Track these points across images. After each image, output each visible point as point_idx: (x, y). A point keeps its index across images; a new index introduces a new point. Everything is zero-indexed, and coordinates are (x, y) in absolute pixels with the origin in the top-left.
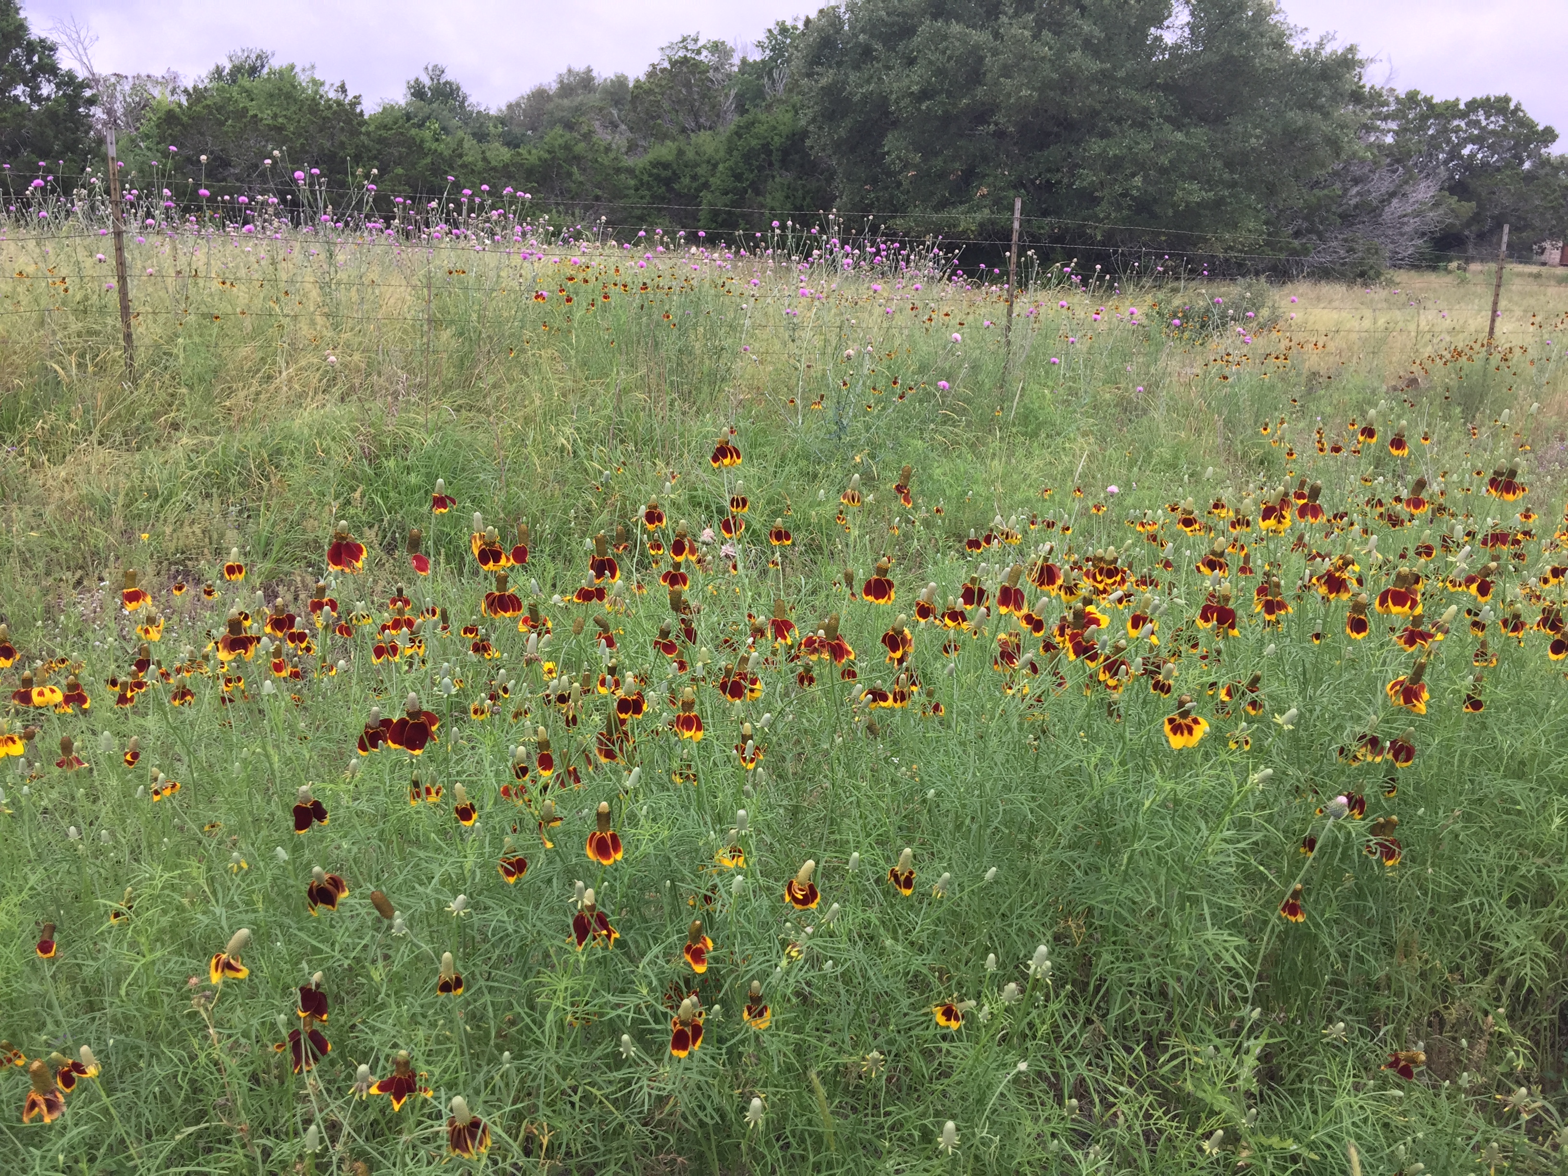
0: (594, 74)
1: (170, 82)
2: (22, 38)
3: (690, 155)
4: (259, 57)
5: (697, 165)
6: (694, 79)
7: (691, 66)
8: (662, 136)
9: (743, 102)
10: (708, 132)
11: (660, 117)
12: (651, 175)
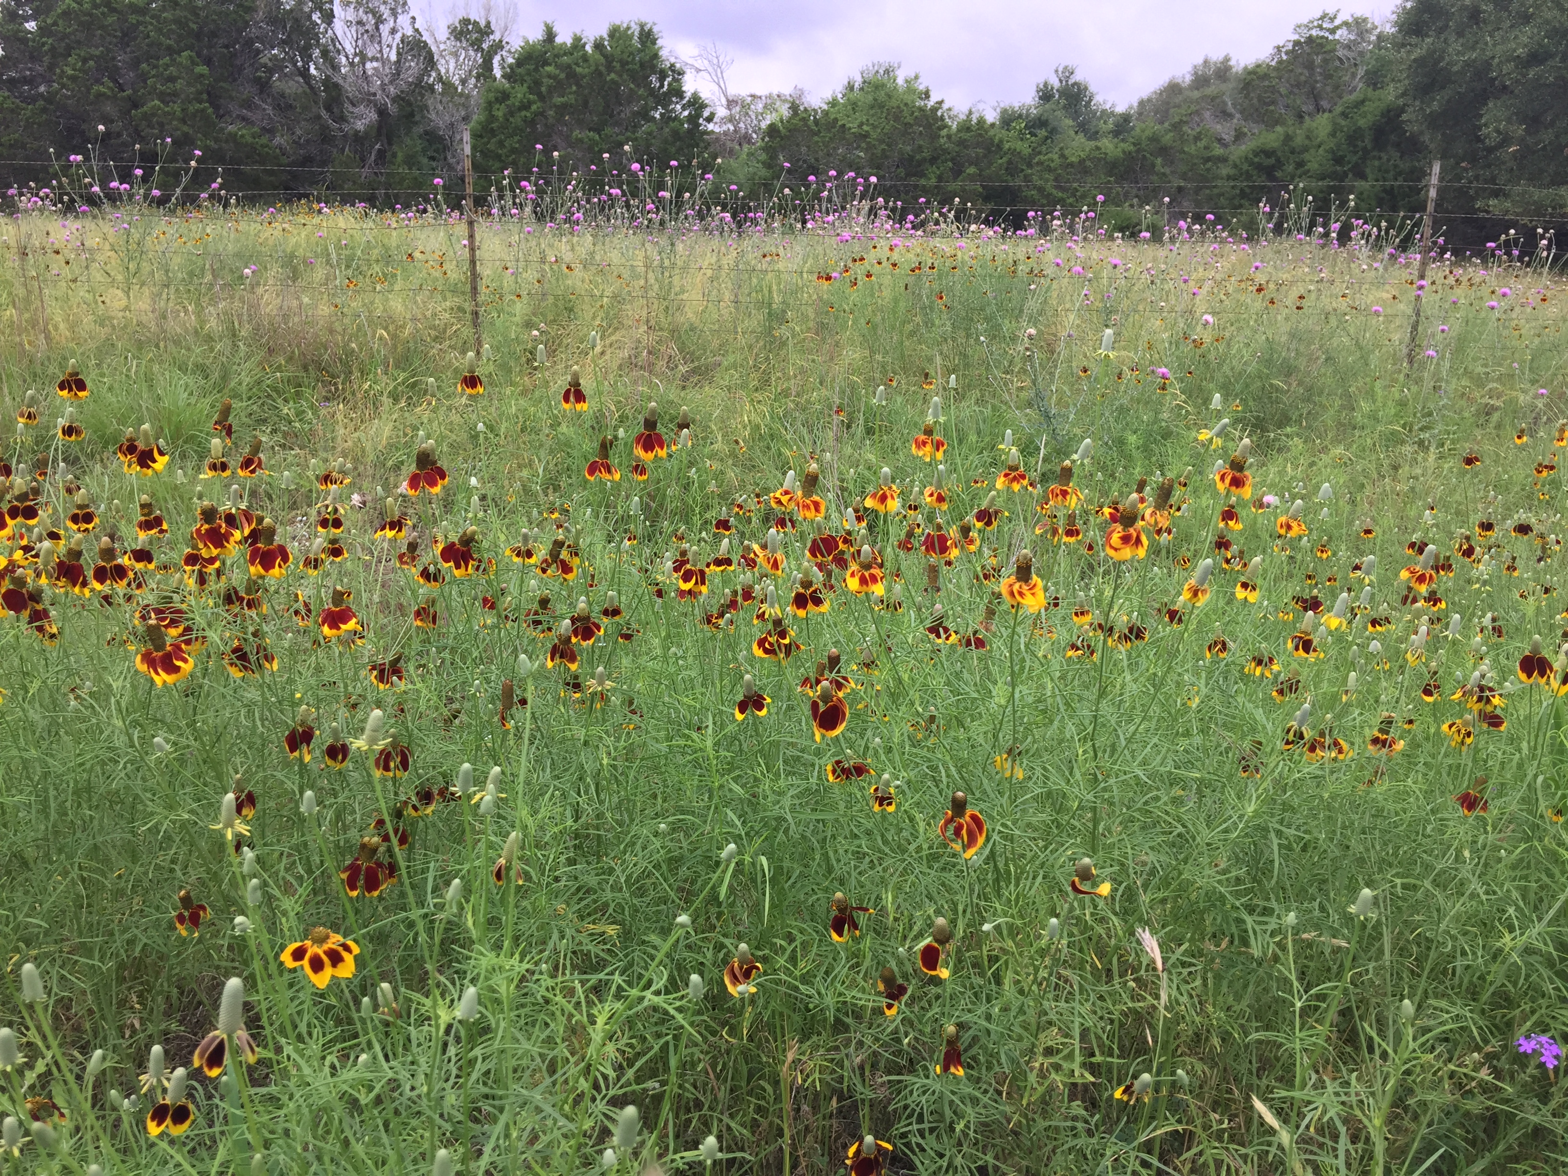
2: (657, 65)
3: (1299, 140)
4: (887, 72)
5: (1303, 150)
6: (1318, 60)
7: (1321, 45)
8: (1272, 122)
9: (1374, 80)
10: (1326, 115)
11: (1273, 103)
12: (1251, 164)
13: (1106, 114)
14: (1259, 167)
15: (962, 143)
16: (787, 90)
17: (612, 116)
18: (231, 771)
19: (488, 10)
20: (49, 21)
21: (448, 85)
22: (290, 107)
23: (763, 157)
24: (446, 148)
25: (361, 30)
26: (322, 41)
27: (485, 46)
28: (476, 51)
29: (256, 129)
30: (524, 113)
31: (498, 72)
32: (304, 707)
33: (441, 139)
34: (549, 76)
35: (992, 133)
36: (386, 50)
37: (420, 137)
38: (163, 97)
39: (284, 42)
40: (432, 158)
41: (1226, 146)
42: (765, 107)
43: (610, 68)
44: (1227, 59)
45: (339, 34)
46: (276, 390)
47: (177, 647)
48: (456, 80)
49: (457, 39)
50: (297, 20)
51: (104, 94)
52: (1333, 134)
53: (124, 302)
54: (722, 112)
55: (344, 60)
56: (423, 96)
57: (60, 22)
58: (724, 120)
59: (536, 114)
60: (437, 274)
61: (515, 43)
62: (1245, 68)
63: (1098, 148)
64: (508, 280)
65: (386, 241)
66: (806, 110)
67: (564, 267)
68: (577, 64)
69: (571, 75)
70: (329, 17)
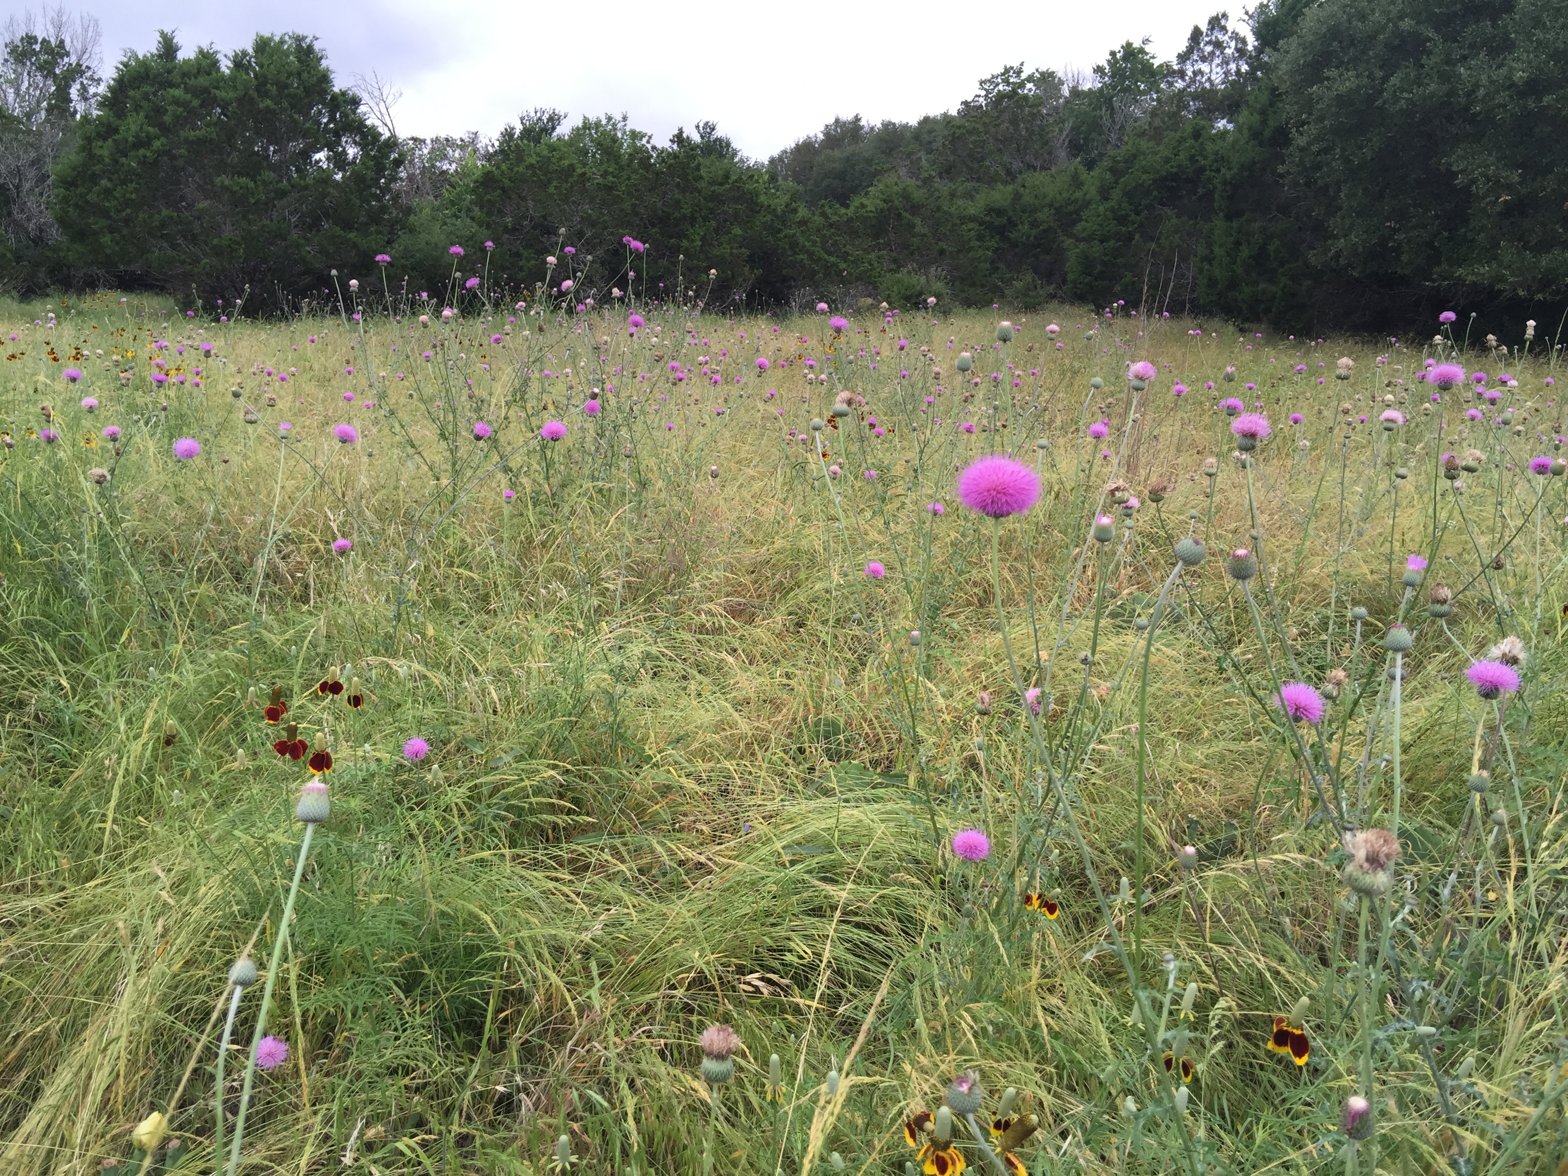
0: (863, 123)
1: (469, 144)
2: (325, 92)
3: (1028, 198)
4: (551, 119)
5: (1035, 210)
7: (1014, 101)
11: (984, 158)
27: (58, 71)
43: (261, 92)
48: (17, 114)
49: (19, 61)
68: (213, 87)
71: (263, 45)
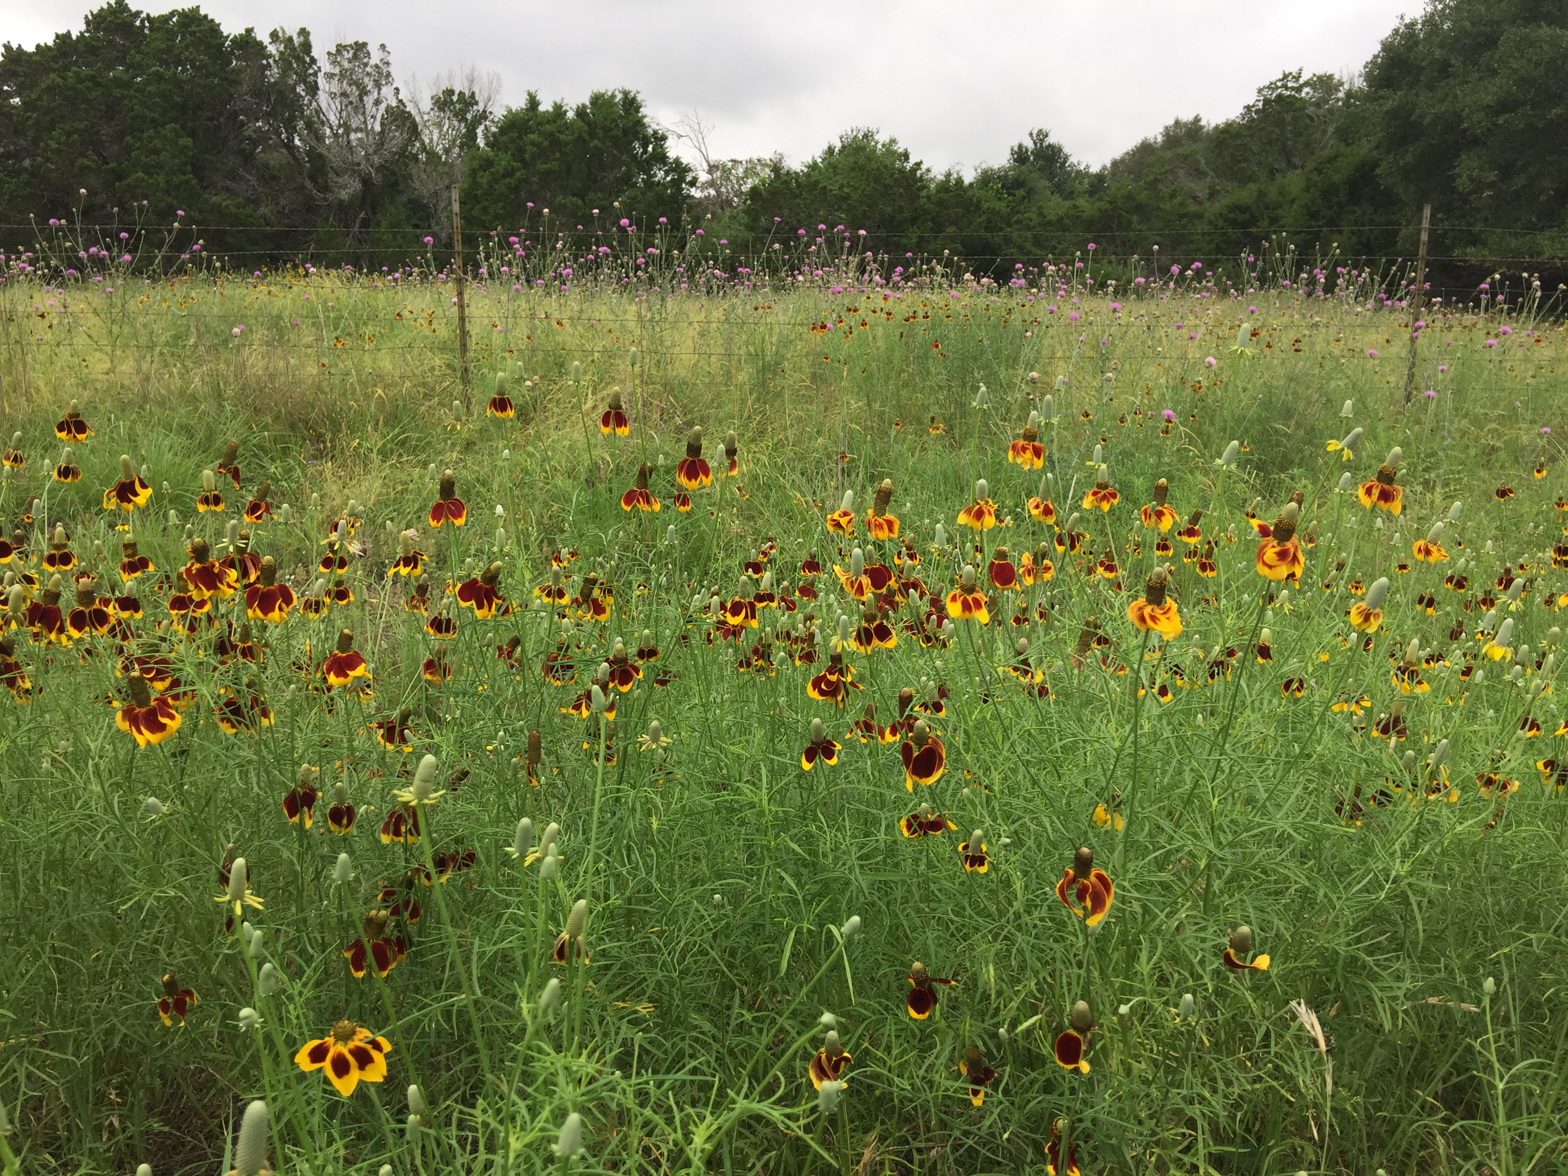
0: (1203, 123)
2: (638, 133)
3: (1273, 195)
4: (866, 136)
6: (1288, 117)
7: (1291, 104)
8: (1244, 179)
9: (1345, 135)
10: (1298, 171)
11: (1246, 160)
12: (1226, 220)
13: (1082, 175)
14: (1234, 223)
15: (941, 203)
16: (767, 155)
17: (595, 182)
18: (222, 838)
19: (472, 81)
20: (33, 96)
21: (432, 155)
22: (274, 178)
23: (745, 219)
24: (429, 217)
25: (345, 101)
26: (307, 113)
27: (469, 116)
28: (460, 121)
29: (241, 199)
30: (508, 180)
31: (481, 142)
32: (305, 765)
33: (425, 207)
34: (533, 143)
35: (970, 193)
36: (370, 121)
37: (404, 205)
38: (148, 169)
39: (268, 114)
40: (416, 226)
41: (1200, 203)
42: (746, 171)
43: (592, 135)
44: (1197, 120)
45: (324, 105)
46: (262, 448)
47: (162, 701)
48: (439, 149)
49: (441, 109)
50: (281, 93)
51: (88, 167)
52: (1307, 189)
53: (108, 365)
54: (703, 177)
55: (328, 131)
56: (406, 165)
57: (45, 97)
58: (704, 186)
59: (520, 181)
60: (427, 331)
61: (498, 112)
62: (1217, 127)
63: (1075, 207)
64: (497, 339)
65: (373, 303)
66: (788, 173)
67: (554, 323)
68: (560, 132)
69: (555, 142)
70: (313, 89)
71: (597, 100)
